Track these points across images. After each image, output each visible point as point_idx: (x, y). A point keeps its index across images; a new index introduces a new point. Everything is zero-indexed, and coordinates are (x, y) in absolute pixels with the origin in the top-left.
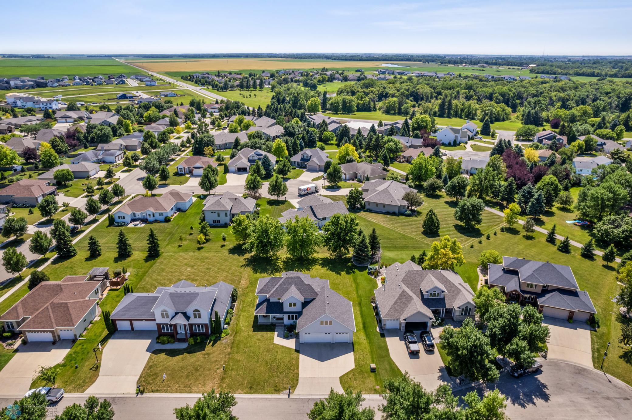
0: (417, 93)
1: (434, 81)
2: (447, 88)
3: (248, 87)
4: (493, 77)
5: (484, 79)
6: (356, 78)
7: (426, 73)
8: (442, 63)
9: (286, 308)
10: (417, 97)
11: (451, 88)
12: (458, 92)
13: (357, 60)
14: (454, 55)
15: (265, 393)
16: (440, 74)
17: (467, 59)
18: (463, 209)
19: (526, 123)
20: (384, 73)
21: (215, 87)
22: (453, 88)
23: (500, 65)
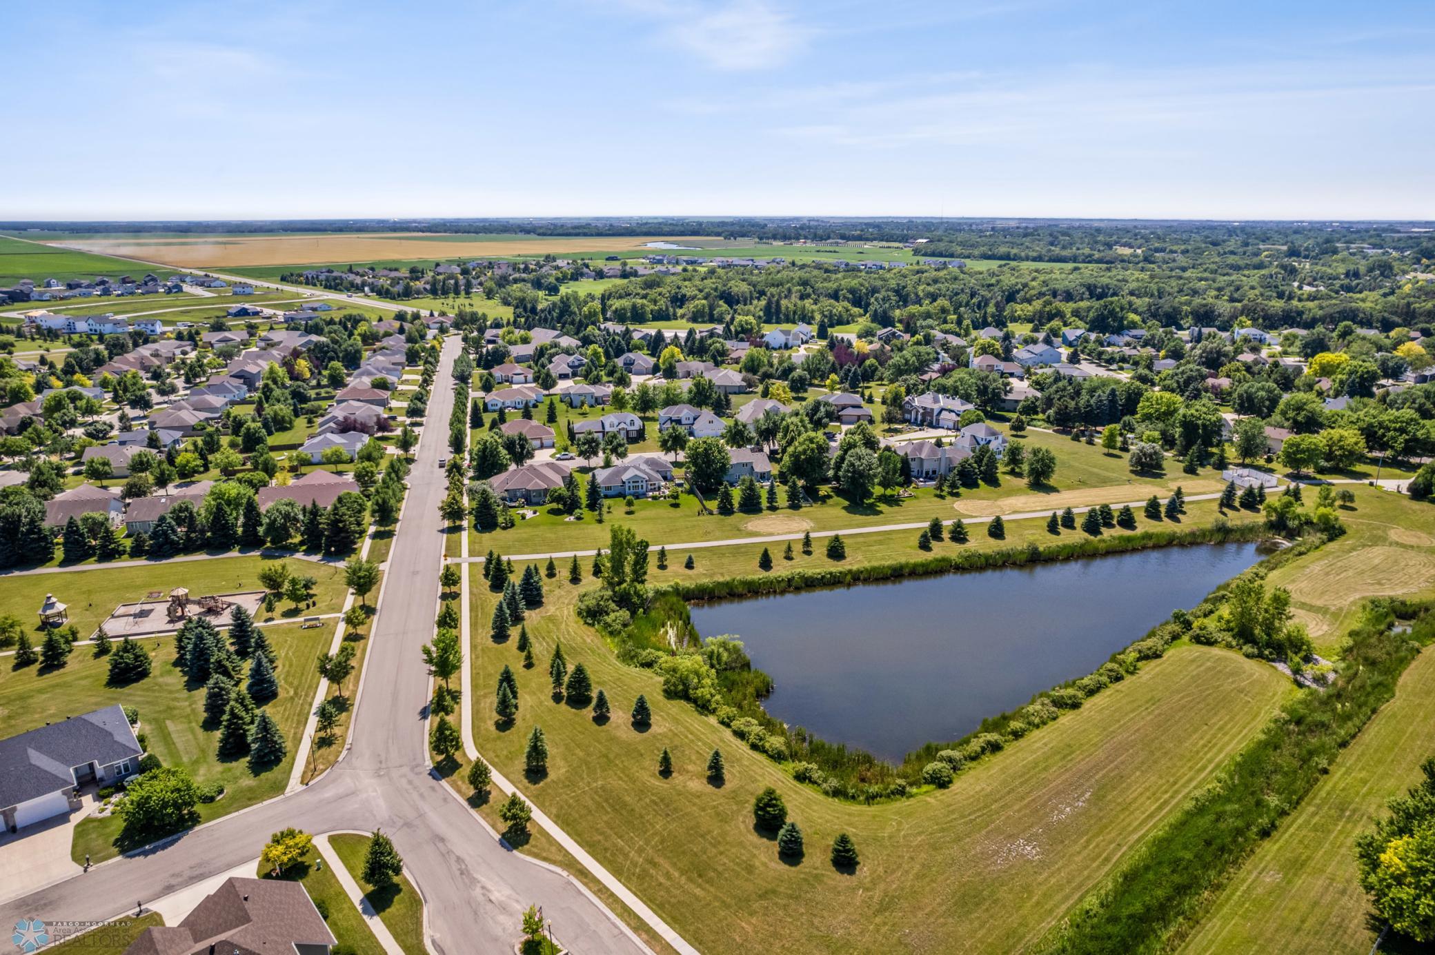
0: (729, 294)
1: (752, 273)
2: (773, 285)
3: (445, 293)
4: (847, 265)
5: (831, 268)
6: (619, 273)
7: (736, 261)
8: (761, 239)
9: (684, 422)
10: (730, 299)
11: (779, 284)
12: (789, 290)
13: (592, 235)
14: (783, 220)
16: (761, 262)
17: (809, 227)
18: (793, 381)
19: (873, 321)
20: (660, 262)
21: (383, 293)
22: (782, 284)
23: (867, 240)
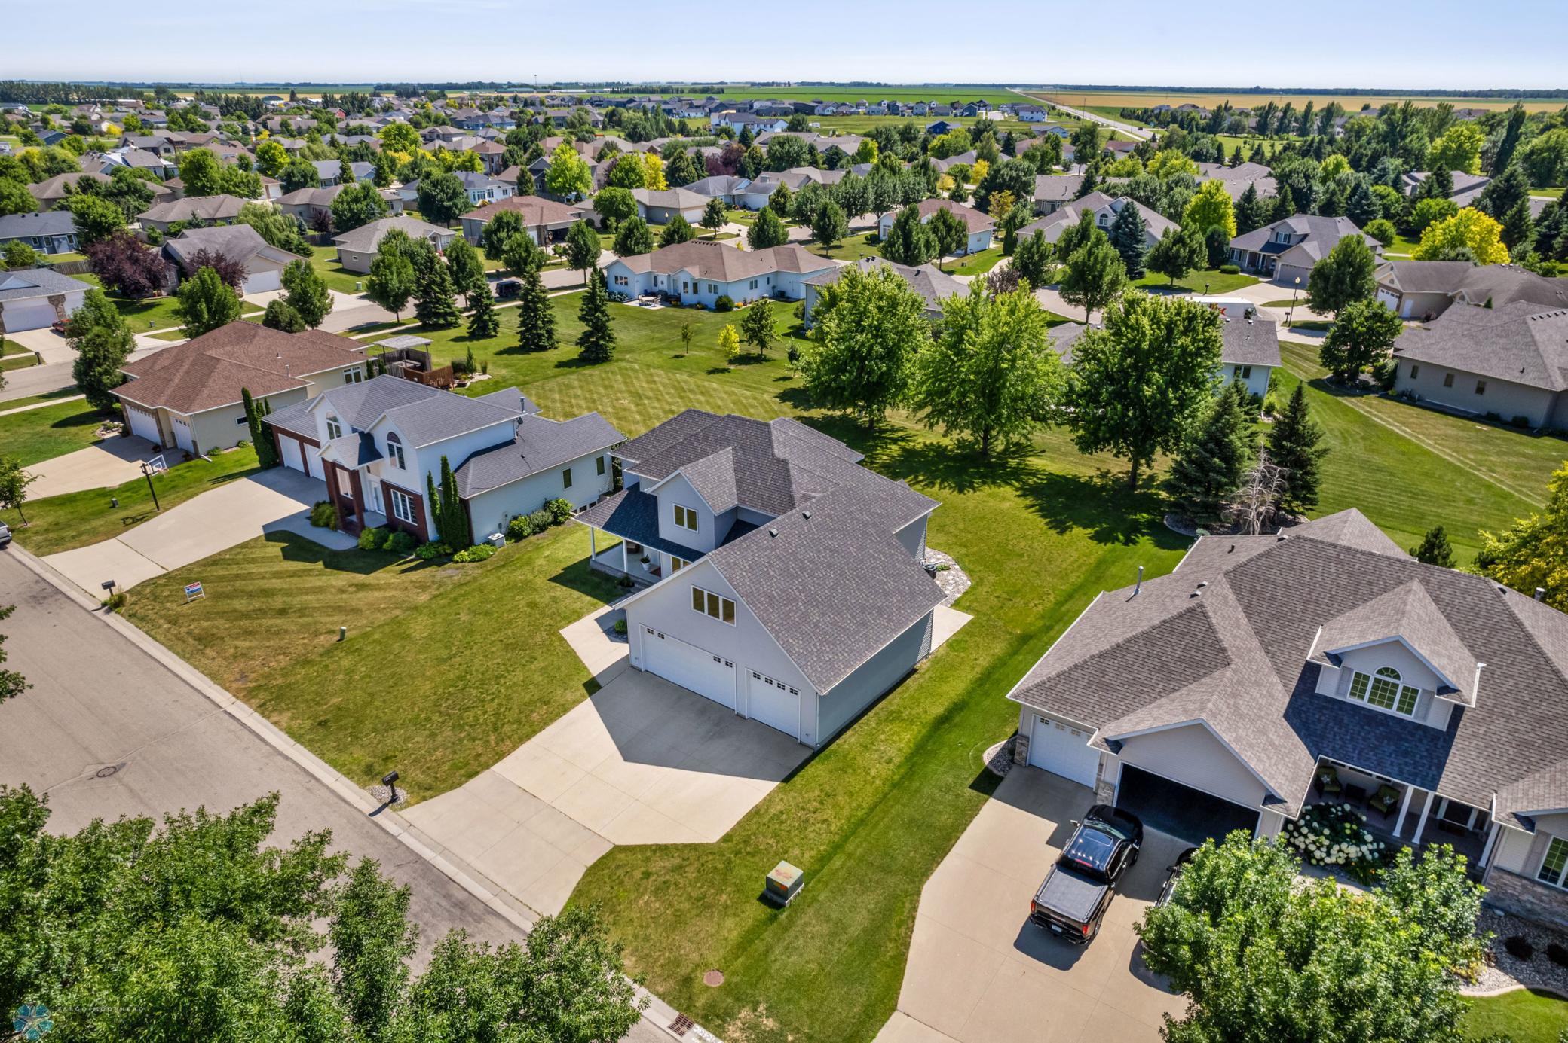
15: (333, 763)
